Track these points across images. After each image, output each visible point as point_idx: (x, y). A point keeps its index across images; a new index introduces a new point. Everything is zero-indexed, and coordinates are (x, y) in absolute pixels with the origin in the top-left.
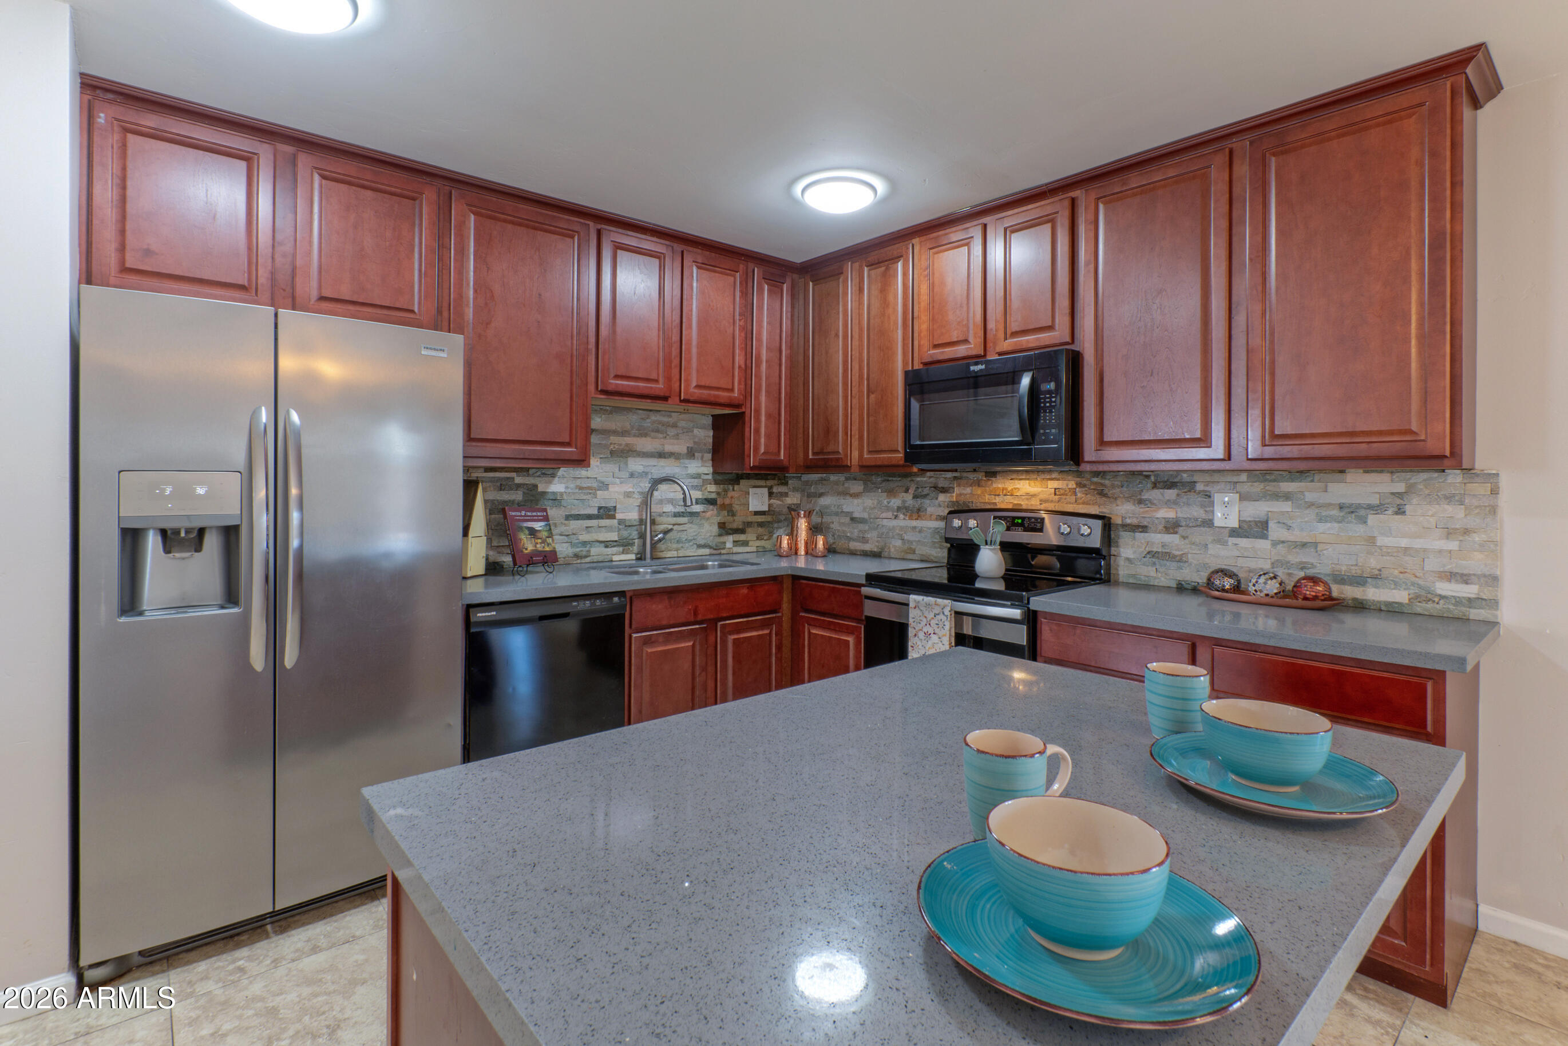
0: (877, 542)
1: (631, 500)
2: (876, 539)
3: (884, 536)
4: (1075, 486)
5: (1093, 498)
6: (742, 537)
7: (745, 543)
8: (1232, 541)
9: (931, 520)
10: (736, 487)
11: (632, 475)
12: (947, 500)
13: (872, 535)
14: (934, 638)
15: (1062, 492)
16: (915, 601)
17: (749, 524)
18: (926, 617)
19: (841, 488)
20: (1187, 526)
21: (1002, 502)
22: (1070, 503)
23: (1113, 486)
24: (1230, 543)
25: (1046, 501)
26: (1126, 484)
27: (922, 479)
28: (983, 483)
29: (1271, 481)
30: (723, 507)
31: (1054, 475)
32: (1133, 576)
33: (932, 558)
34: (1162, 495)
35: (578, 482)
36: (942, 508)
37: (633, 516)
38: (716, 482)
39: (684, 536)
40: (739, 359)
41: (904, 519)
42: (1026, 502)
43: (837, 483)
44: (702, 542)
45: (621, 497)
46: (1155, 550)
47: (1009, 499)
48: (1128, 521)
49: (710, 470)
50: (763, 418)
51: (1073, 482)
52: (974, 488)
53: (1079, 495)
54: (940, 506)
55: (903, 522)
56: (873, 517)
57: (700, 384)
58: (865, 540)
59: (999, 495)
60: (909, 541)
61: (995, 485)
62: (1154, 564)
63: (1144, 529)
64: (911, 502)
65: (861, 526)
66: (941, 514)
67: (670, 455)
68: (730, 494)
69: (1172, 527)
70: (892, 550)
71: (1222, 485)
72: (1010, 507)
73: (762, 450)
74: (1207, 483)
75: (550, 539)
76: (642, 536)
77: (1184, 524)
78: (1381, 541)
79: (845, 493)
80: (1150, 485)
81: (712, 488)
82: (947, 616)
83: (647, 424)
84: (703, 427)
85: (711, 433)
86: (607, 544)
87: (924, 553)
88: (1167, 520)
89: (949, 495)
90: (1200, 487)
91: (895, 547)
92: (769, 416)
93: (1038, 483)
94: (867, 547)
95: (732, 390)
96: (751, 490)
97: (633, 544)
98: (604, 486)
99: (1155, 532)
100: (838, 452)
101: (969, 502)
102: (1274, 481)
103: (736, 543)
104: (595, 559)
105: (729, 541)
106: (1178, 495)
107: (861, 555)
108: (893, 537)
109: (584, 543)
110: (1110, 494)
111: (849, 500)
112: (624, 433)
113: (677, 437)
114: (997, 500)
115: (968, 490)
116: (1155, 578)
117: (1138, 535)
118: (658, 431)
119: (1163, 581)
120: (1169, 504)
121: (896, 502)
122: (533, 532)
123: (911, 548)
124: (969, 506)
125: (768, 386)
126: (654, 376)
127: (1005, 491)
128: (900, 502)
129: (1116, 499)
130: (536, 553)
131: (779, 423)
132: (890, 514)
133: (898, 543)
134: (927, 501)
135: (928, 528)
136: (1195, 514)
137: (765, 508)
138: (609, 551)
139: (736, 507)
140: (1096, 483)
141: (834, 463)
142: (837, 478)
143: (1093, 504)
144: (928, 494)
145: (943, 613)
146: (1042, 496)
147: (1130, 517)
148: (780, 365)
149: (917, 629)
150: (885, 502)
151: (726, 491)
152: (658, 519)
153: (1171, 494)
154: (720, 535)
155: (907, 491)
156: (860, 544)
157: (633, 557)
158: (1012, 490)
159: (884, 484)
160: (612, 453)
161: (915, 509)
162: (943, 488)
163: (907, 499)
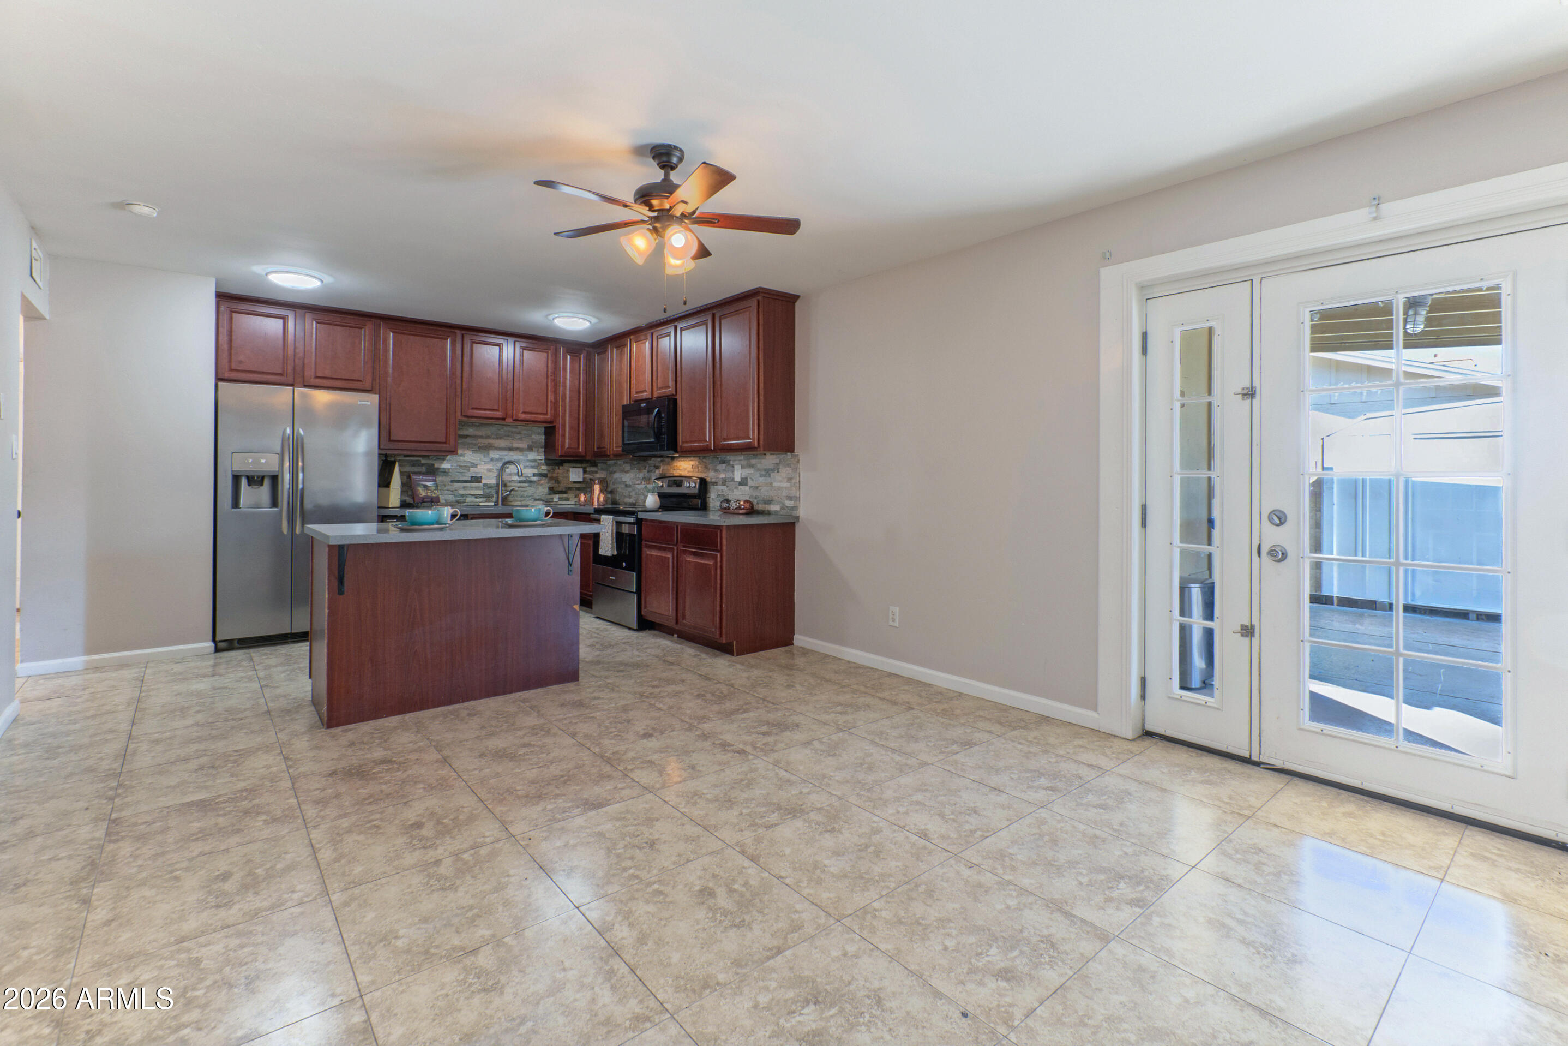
0: (635, 497)
1: (491, 473)
4: (698, 464)
6: (565, 496)
7: (567, 499)
8: (740, 487)
9: (654, 484)
10: (561, 467)
11: (492, 460)
12: (659, 473)
13: (633, 494)
15: (694, 467)
16: (603, 518)
17: (570, 489)
19: (611, 467)
21: (676, 473)
23: (709, 464)
24: (739, 489)
25: (689, 472)
26: (712, 462)
27: (649, 461)
28: (667, 463)
30: (552, 478)
32: (713, 505)
35: (459, 463)
37: (493, 481)
38: (547, 464)
39: (526, 494)
40: (551, 397)
41: (644, 484)
42: (683, 472)
43: (620, 465)
44: (538, 498)
45: (485, 471)
46: (719, 493)
47: (678, 471)
48: (711, 480)
49: (543, 457)
50: (567, 429)
51: (698, 462)
52: (665, 466)
53: (699, 468)
57: (527, 410)
59: (675, 469)
61: (674, 464)
63: (715, 484)
67: (517, 449)
68: (556, 471)
69: (724, 482)
71: (737, 462)
72: (678, 475)
73: (567, 446)
75: (437, 491)
76: (497, 493)
77: (727, 479)
79: (623, 471)
80: (718, 463)
81: (544, 467)
83: (502, 432)
84: (539, 434)
85: (544, 437)
86: (476, 496)
89: (656, 469)
90: (731, 462)
92: (571, 428)
93: (687, 463)
95: (546, 414)
96: (571, 469)
97: (492, 497)
98: (475, 466)
99: (719, 485)
100: (605, 447)
101: (663, 474)
102: (749, 459)
103: (560, 499)
104: (469, 504)
105: (556, 498)
109: (462, 496)
112: (487, 437)
113: (521, 439)
114: (674, 472)
115: (663, 467)
117: (713, 486)
118: (508, 436)
120: (722, 471)
122: (426, 487)
124: (665, 476)
125: (570, 412)
126: (496, 407)
129: (709, 469)
130: (427, 497)
131: (579, 431)
136: (730, 475)
137: (581, 479)
138: (478, 500)
139: (561, 479)
143: (703, 472)
144: (652, 470)
146: (688, 469)
147: (711, 478)
148: (579, 400)
151: (554, 470)
152: (509, 484)
153: (723, 466)
154: (550, 494)
155: (645, 468)
157: (493, 504)
158: (679, 466)
159: (636, 465)
160: (479, 448)
162: (655, 466)
163: (645, 473)
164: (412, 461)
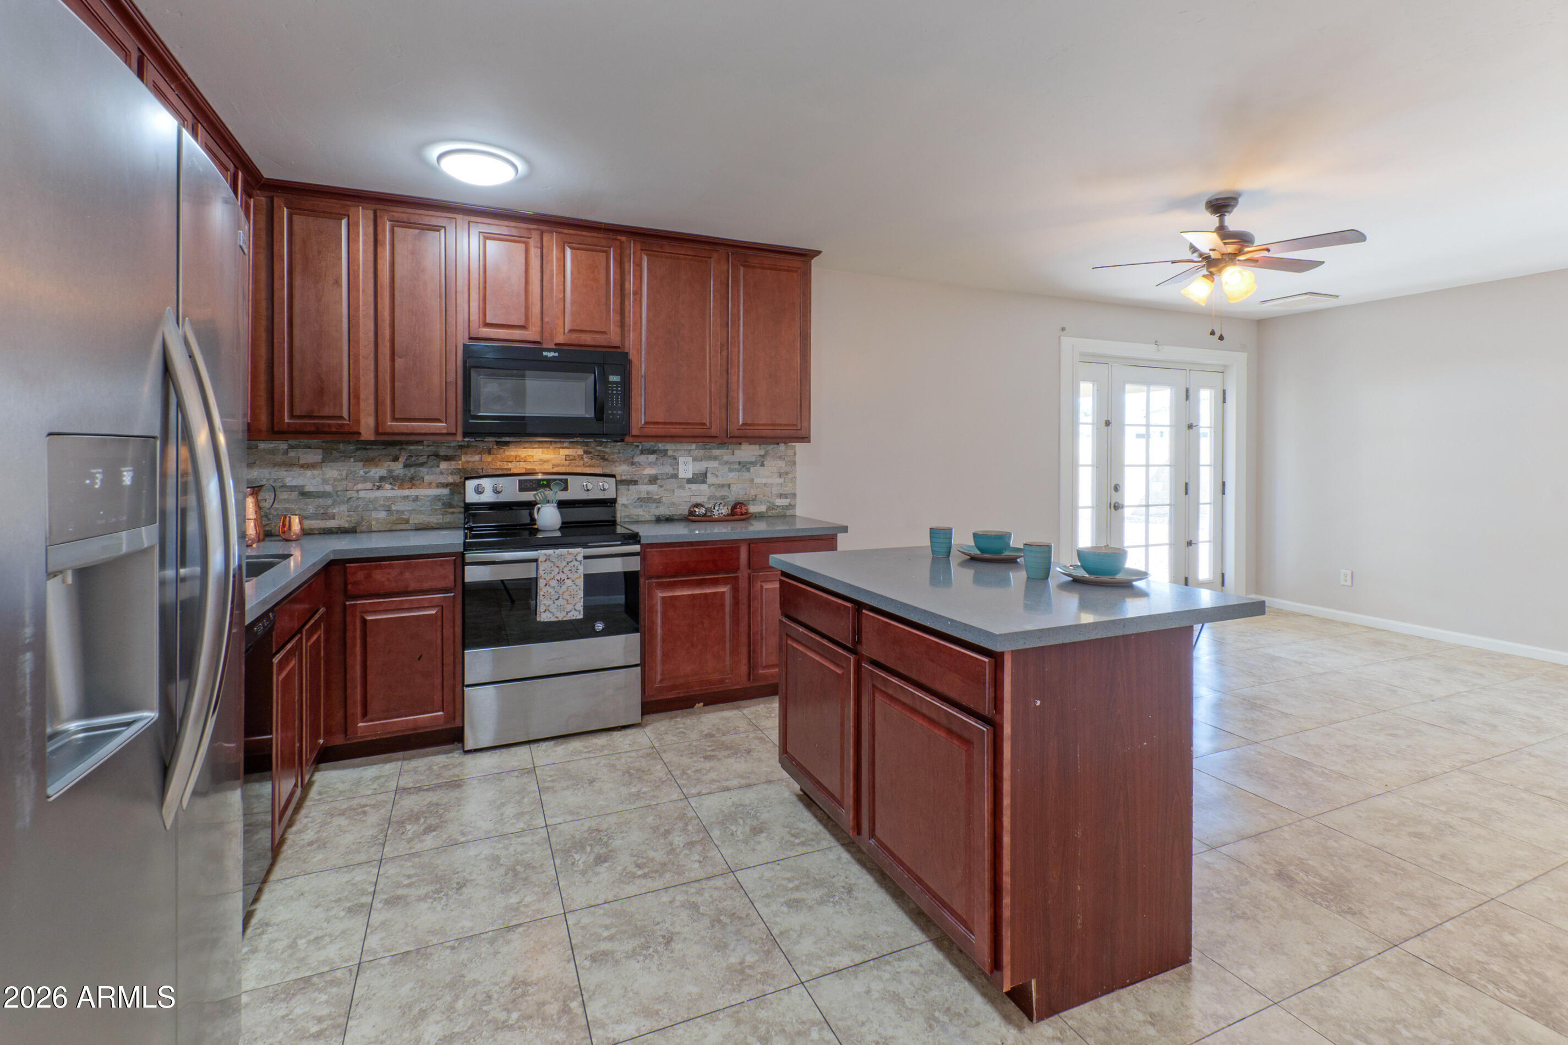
0: (349, 516)
2: (346, 514)
3: (359, 509)
4: (582, 453)
5: (598, 462)
8: (688, 486)
9: (431, 488)
12: (453, 467)
13: (340, 510)
14: (569, 582)
15: (571, 458)
16: (546, 555)
18: (558, 567)
19: (279, 458)
20: (662, 479)
21: (516, 467)
22: (579, 466)
23: (613, 453)
24: (686, 488)
25: (558, 465)
26: (622, 451)
27: (416, 447)
28: (495, 451)
29: (708, 449)
31: (565, 445)
32: (628, 516)
33: (433, 525)
34: (647, 458)
36: (445, 476)
41: (392, 489)
42: (539, 467)
43: (273, 452)
46: (642, 496)
47: (522, 464)
48: (624, 478)
51: (581, 450)
52: (483, 455)
53: (586, 460)
54: (442, 473)
55: (388, 491)
56: (340, 489)
58: (326, 516)
59: (511, 462)
60: (398, 511)
61: (507, 453)
62: (642, 506)
63: (635, 482)
64: (402, 471)
65: (321, 501)
66: (443, 482)
69: (653, 480)
70: (374, 523)
71: (683, 452)
72: (523, 471)
74: (674, 451)
77: (660, 477)
78: (757, 480)
79: (289, 465)
80: (638, 452)
82: (580, 562)
87: (421, 521)
88: (650, 476)
89: (453, 463)
90: (670, 453)
91: (377, 519)
93: (551, 451)
94: (332, 524)
99: (643, 484)
101: (478, 469)
102: (710, 449)
106: (657, 458)
107: (320, 534)
108: (375, 509)
110: (610, 458)
111: (296, 471)
114: (510, 465)
115: (477, 458)
116: (642, 516)
117: (630, 487)
119: (648, 517)
120: (651, 464)
121: (377, 472)
123: (402, 518)
124: (478, 473)
127: (518, 459)
128: (385, 471)
129: (614, 462)
132: (369, 485)
133: (382, 515)
134: (424, 470)
135: (425, 496)
136: (667, 471)
140: (599, 451)
141: (333, 429)
142: (272, 446)
143: (598, 467)
144: (426, 463)
145: (576, 560)
146: (555, 462)
147: (625, 475)
149: (548, 579)
150: (361, 472)
153: (652, 458)
155: (396, 459)
156: (318, 522)
158: (526, 457)
159: (359, 453)
161: (407, 478)
162: (447, 456)
163: (395, 468)
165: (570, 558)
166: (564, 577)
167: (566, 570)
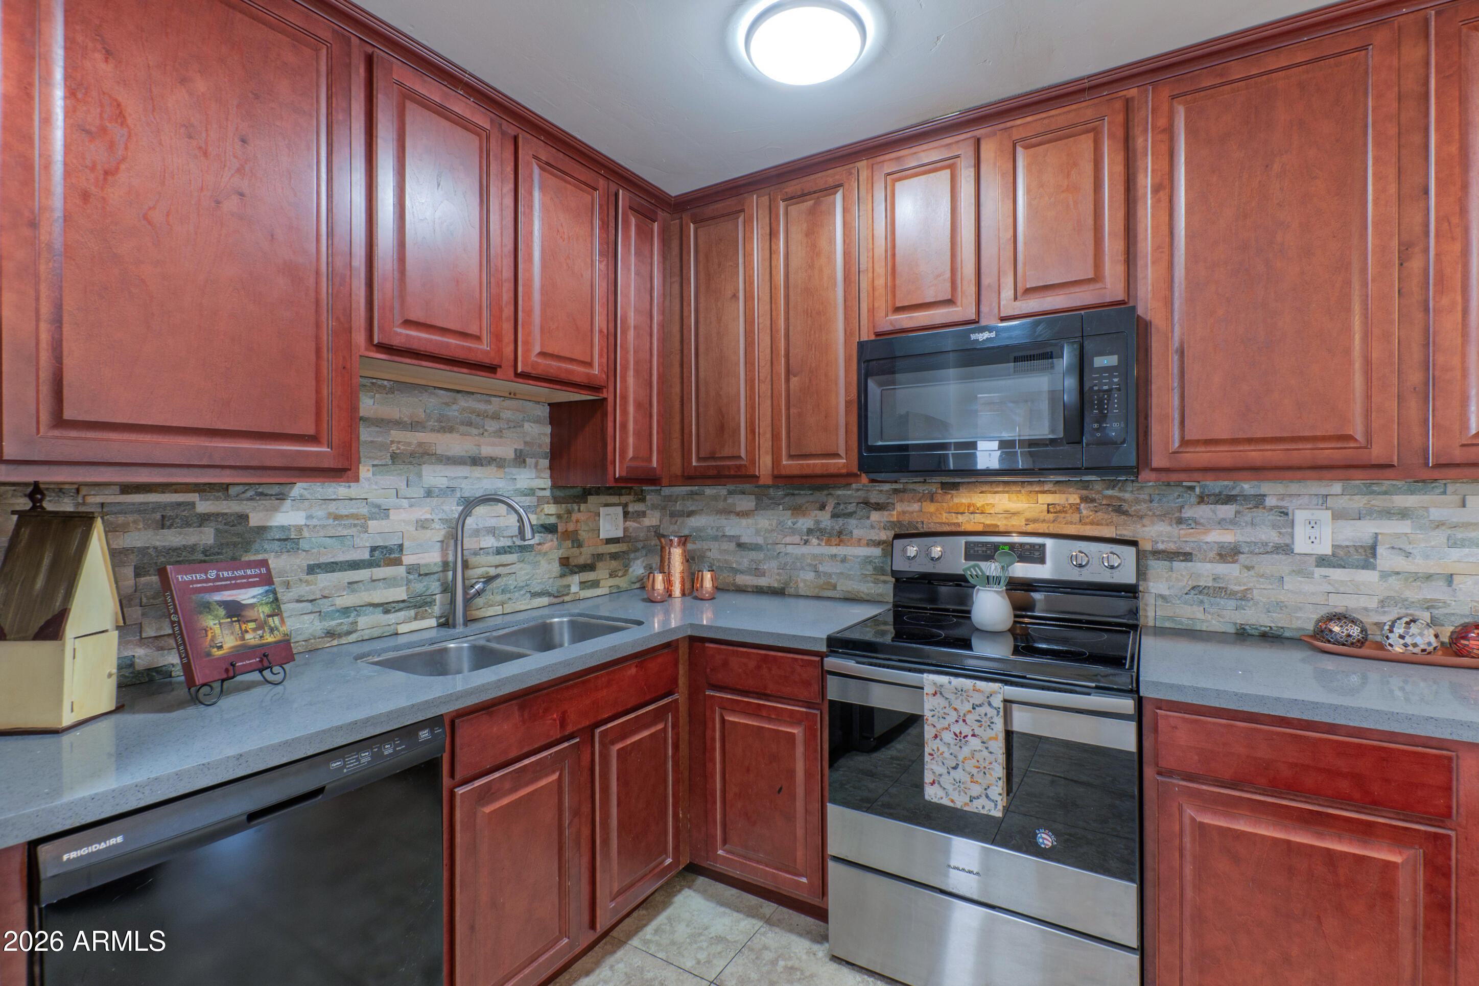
0: (778, 574)
1: (428, 533)
2: (776, 571)
3: (788, 567)
4: (1078, 501)
5: (1106, 516)
6: (590, 576)
7: (595, 584)
8: (1320, 572)
9: (859, 546)
10: (583, 506)
11: (429, 493)
12: (885, 519)
13: (770, 566)
14: (975, 743)
15: (1058, 508)
16: (935, 684)
17: (599, 557)
18: (955, 709)
19: (721, 505)
20: (1252, 553)
21: (968, 522)
22: (1071, 523)
23: (1137, 501)
24: (1316, 575)
25: (1035, 521)
26: (1157, 498)
27: (845, 492)
28: (938, 497)
29: (1379, 494)
30: (567, 535)
31: (1046, 488)
32: (1170, 618)
33: (863, 596)
34: (1214, 512)
35: (332, 507)
36: (876, 531)
37: (432, 557)
38: (557, 501)
39: (511, 582)
40: (600, 321)
41: (819, 545)
42: (1005, 522)
43: (715, 498)
44: (538, 589)
45: (412, 529)
46: (1202, 584)
47: (978, 518)
48: (1161, 547)
49: (548, 483)
50: (631, 409)
51: (1076, 496)
52: (924, 504)
53: (1085, 512)
54: (872, 527)
55: (816, 548)
56: (771, 542)
57: (549, 350)
58: (759, 573)
59: (962, 513)
60: (825, 573)
61: (956, 500)
62: (1202, 602)
63: (1187, 557)
64: (829, 522)
65: (753, 555)
66: (874, 538)
67: (491, 461)
68: (575, 516)
69: (1229, 554)
70: (801, 585)
71: (1306, 499)
72: (980, 528)
73: (630, 454)
74: (1282, 497)
75: (276, 619)
76: (448, 589)
77: (1246, 550)
79: (728, 512)
80: (1194, 500)
81: (551, 509)
82: (997, 709)
83: (453, 412)
84: (537, 421)
85: (548, 430)
86: (386, 608)
87: (850, 589)
88: (1221, 545)
89: (886, 513)
90: (1270, 501)
91: (805, 581)
92: (638, 405)
93: (1023, 497)
94: (763, 582)
95: (590, 364)
96: (602, 510)
97: (431, 603)
98: (383, 512)
99: (1204, 561)
100: (739, 457)
101: (917, 522)
102: (1385, 493)
103: (584, 585)
104: (367, 634)
105: (574, 581)
106: (1237, 512)
107: (753, 592)
108: (802, 568)
109: (346, 611)
110: (1132, 510)
111: (734, 519)
112: (415, 425)
113: (499, 433)
114: (961, 519)
115: (916, 507)
116: (1203, 621)
117: (1176, 564)
118: (470, 424)
119: (1216, 625)
120: (1221, 523)
121: (805, 523)
122: (235, 611)
123: (829, 582)
124: (917, 528)
125: (637, 363)
126: (473, 329)
127: (972, 509)
128: (812, 523)
129: (1141, 517)
130: (244, 651)
131: (651, 416)
132: (796, 539)
133: (810, 576)
134: (852, 522)
135: (854, 556)
136: (1264, 537)
137: (620, 534)
138: (392, 618)
139: (583, 535)
140: (1111, 497)
141: (732, 473)
142: (715, 491)
143: (1107, 525)
144: (855, 512)
145: (990, 704)
146: (1028, 515)
147: (1163, 542)
148: (651, 335)
149: (939, 726)
150: (790, 523)
151: (569, 512)
152: (473, 560)
153: (1226, 511)
154: (562, 576)
155: (822, 507)
156: (751, 578)
157: (433, 622)
158: (983, 506)
159: (787, 499)
160: (394, 457)
161: (835, 532)
162: (878, 504)
163: (822, 519)
164: (158, 506)
165: (977, 699)
166: (966, 730)
167: (969, 718)
